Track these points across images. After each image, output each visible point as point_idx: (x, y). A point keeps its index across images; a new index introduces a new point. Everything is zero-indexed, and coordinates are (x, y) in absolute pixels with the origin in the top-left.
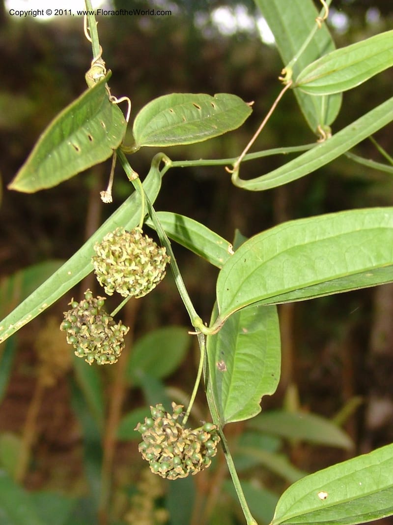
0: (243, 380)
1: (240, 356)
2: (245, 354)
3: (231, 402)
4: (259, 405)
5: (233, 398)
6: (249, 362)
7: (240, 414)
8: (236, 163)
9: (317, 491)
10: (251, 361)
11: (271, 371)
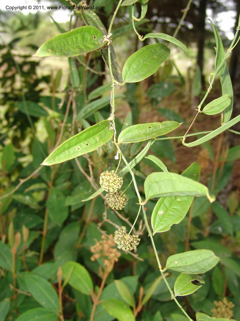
0: (168, 218)
1: (172, 209)
2: (173, 208)
3: (160, 225)
4: (170, 227)
5: (161, 224)
6: (174, 211)
7: (161, 230)
8: (184, 138)
9: (174, 261)
10: (175, 211)
11: (181, 215)
